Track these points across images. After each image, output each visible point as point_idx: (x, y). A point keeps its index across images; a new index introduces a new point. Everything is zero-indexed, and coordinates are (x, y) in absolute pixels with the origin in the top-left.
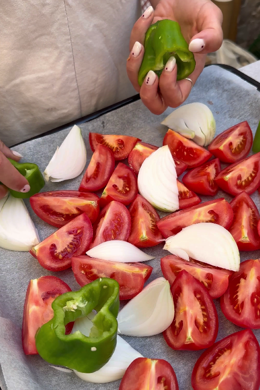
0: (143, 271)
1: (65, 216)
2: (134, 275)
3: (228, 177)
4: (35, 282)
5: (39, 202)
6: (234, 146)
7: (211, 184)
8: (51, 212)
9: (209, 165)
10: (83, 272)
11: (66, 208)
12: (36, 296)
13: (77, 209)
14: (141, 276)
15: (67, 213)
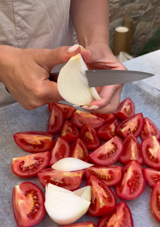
0: (80, 174)
1: (33, 146)
2: (75, 177)
3: (123, 130)
4: (18, 187)
5: (19, 137)
6: (127, 110)
7: (112, 134)
8: (26, 143)
9: (111, 124)
10: (45, 181)
11: (34, 141)
12: (21, 194)
13: (41, 141)
14: (79, 177)
15: (35, 144)
